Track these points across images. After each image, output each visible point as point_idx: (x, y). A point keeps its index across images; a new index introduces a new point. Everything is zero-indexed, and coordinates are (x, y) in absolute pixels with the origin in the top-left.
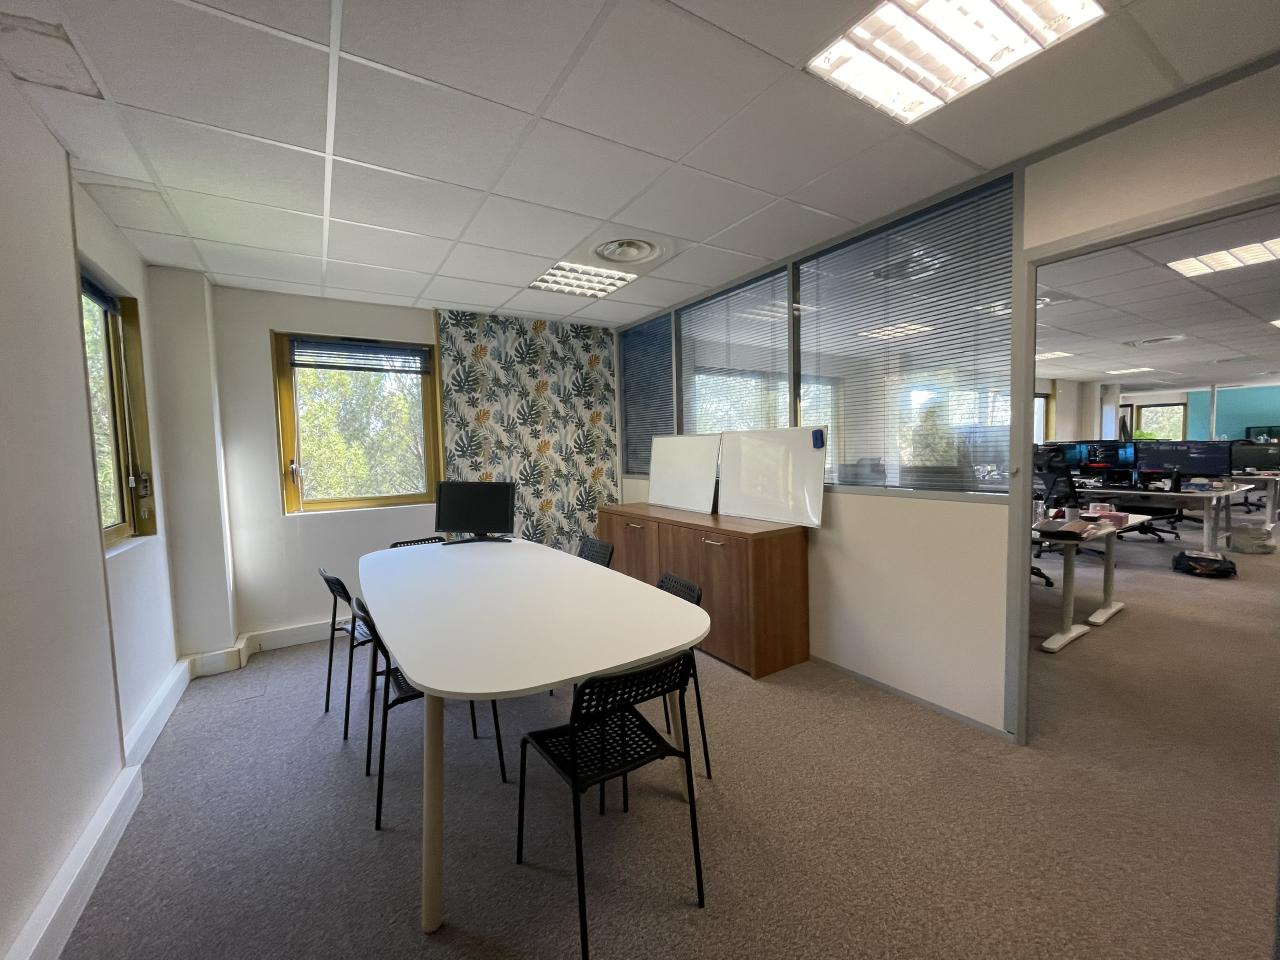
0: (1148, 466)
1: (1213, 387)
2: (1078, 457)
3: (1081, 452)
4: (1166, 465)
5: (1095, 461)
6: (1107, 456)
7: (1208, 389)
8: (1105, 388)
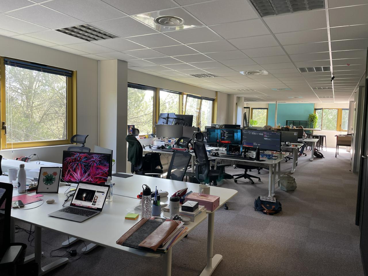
0: (247, 144)
1: (277, 102)
2: (216, 137)
3: (217, 134)
4: (255, 144)
5: (223, 139)
6: (229, 137)
7: (274, 103)
8: (239, 98)
